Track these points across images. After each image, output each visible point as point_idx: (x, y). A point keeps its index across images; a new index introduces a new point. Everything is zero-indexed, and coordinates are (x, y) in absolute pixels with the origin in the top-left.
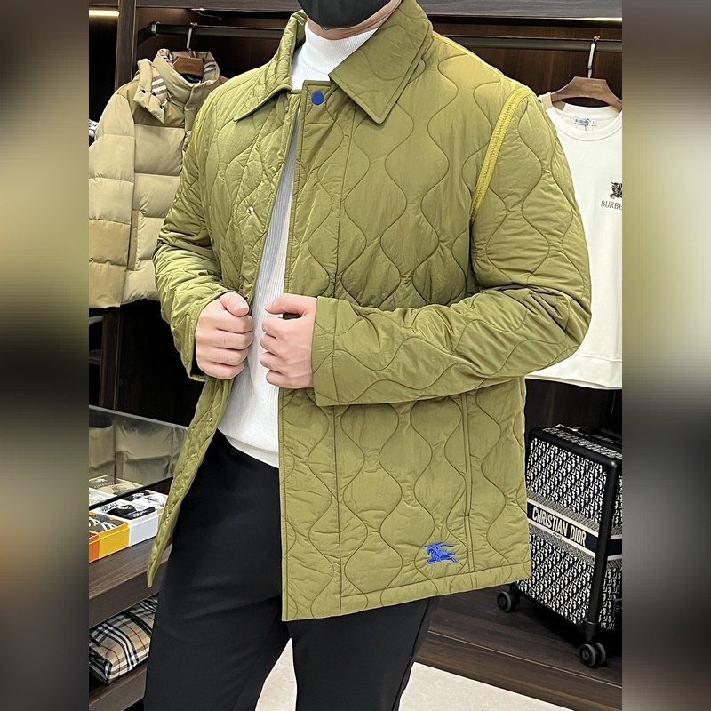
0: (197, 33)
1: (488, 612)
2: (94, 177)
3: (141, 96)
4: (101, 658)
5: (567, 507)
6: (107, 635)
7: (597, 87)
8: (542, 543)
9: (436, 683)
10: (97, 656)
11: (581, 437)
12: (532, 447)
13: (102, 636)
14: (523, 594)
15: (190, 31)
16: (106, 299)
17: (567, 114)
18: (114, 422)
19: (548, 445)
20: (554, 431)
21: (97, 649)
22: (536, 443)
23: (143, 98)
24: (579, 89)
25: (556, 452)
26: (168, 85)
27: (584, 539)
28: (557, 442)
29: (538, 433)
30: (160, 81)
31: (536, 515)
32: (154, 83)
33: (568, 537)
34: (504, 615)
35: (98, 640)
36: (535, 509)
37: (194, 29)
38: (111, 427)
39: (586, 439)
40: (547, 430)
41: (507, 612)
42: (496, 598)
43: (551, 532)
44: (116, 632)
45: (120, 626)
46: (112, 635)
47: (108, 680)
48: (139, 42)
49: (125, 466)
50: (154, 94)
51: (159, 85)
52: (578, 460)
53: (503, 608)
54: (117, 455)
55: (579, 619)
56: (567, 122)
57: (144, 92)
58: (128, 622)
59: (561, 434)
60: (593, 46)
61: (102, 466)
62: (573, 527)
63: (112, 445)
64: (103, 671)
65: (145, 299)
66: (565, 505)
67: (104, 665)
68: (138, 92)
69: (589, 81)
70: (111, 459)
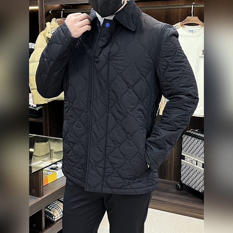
0: (64, 12)
1: (173, 191)
2: (35, 62)
4: (52, 214)
6: (53, 207)
7: (195, 19)
8: (189, 168)
9: (158, 214)
10: (50, 214)
11: (199, 133)
12: (183, 137)
13: (51, 207)
14: (184, 184)
15: (62, 12)
16: (43, 101)
17: (186, 29)
18: (49, 140)
20: (190, 131)
21: (50, 212)
23: (49, 35)
24: (189, 21)
25: (191, 138)
27: (202, 165)
28: (191, 135)
29: (185, 133)
30: (54, 29)
31: (186, 159)
32: (52, 30)
33: (197, 165)
34: (178, 192)
35: (50, 209)
36: (185, 157)
38: (48, 142)
39: (200, 133)
40: (187, 131)
41: (179, 190)
42: (175, 186)
43: (191, 164)
44: (56, 206)
45: (57, 204)
46: (54, 207)
47: (54, 221)
48: (46, 17)
49: (54, 154)
52: (198, 140)
53: (178, 189)
54: (51, 150)
55: (202, 191)
56: (186, 31)
57: (49, 33)
58: (59, 203)
59: (192, 132)
60: (193, 6)
61: (47, 154)
62: (198, 162)
63: (49, 147)
64: (53, 218)
65: (55, 100)
66: (195, 155)
67: (53, 216)
68: (47, 33)
69: (192, 18)
70: (49, 152)
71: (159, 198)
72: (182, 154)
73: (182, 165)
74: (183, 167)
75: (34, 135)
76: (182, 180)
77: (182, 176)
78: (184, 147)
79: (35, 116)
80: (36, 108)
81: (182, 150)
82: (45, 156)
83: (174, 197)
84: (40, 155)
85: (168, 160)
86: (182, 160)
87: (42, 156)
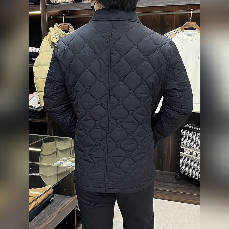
0: (66, 17)
1: (173, 181)
2: (41, 66)
3: (53, 39)
5: (195, 148)
7: (193, 24)
8: (188, 159)
11: (196, 127)
12: (182, 132)
14: (183, 174)
15: (64, 17)
17: (185, 33)
18: (55, 139)
19: (187, 131)
20: (188, 126)
22: (183, 130)
23: (53, 40)
24: (188, 25)
25: (190, 132)
26: (60, 34)
28: (189, 129)
29: (183, 127)
30: (57, 34)
31: (185, 151)
32: (56, 35)
33: (196, 156)
34: (178, 182)
36: (184, 150)
37: (65, 16)
38: (54, 141)
39: (198, 127)
40: (185, 126)
41: (179, 180)
42: (174, 177)
43: (191, 156)
49: (59, 152)
50: (56, 38)
51: (57, 35)
52: (197, 134)
53: (177, 179)
54: (57, 149)
56: (185, 35)
57: (53, 38)
59: (190, 127)
60: (191, 12)
61: (53, 153)
62: (197, 154)
63: (55, 146)
66: (194, 147)
68: (52, 38)
69: (191, 23)
70: (55, 151)
71: (163, 189)
72: (181, 147)
73: (181, 157)
74: (182, 159)
75: (48, 136)
76: (181, 171)
77: (181, 167)
78: (183, 141)
79: (38, 116)
80: (38, 109)
81: (180, 143)
82: (52, 154)
83: (175, 187)
84: (48, 154)
85: (165, 153)
86: (181, 153)
87: (49, 155)
